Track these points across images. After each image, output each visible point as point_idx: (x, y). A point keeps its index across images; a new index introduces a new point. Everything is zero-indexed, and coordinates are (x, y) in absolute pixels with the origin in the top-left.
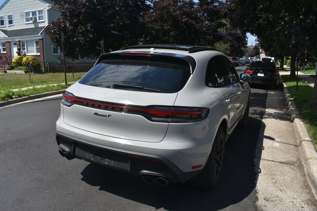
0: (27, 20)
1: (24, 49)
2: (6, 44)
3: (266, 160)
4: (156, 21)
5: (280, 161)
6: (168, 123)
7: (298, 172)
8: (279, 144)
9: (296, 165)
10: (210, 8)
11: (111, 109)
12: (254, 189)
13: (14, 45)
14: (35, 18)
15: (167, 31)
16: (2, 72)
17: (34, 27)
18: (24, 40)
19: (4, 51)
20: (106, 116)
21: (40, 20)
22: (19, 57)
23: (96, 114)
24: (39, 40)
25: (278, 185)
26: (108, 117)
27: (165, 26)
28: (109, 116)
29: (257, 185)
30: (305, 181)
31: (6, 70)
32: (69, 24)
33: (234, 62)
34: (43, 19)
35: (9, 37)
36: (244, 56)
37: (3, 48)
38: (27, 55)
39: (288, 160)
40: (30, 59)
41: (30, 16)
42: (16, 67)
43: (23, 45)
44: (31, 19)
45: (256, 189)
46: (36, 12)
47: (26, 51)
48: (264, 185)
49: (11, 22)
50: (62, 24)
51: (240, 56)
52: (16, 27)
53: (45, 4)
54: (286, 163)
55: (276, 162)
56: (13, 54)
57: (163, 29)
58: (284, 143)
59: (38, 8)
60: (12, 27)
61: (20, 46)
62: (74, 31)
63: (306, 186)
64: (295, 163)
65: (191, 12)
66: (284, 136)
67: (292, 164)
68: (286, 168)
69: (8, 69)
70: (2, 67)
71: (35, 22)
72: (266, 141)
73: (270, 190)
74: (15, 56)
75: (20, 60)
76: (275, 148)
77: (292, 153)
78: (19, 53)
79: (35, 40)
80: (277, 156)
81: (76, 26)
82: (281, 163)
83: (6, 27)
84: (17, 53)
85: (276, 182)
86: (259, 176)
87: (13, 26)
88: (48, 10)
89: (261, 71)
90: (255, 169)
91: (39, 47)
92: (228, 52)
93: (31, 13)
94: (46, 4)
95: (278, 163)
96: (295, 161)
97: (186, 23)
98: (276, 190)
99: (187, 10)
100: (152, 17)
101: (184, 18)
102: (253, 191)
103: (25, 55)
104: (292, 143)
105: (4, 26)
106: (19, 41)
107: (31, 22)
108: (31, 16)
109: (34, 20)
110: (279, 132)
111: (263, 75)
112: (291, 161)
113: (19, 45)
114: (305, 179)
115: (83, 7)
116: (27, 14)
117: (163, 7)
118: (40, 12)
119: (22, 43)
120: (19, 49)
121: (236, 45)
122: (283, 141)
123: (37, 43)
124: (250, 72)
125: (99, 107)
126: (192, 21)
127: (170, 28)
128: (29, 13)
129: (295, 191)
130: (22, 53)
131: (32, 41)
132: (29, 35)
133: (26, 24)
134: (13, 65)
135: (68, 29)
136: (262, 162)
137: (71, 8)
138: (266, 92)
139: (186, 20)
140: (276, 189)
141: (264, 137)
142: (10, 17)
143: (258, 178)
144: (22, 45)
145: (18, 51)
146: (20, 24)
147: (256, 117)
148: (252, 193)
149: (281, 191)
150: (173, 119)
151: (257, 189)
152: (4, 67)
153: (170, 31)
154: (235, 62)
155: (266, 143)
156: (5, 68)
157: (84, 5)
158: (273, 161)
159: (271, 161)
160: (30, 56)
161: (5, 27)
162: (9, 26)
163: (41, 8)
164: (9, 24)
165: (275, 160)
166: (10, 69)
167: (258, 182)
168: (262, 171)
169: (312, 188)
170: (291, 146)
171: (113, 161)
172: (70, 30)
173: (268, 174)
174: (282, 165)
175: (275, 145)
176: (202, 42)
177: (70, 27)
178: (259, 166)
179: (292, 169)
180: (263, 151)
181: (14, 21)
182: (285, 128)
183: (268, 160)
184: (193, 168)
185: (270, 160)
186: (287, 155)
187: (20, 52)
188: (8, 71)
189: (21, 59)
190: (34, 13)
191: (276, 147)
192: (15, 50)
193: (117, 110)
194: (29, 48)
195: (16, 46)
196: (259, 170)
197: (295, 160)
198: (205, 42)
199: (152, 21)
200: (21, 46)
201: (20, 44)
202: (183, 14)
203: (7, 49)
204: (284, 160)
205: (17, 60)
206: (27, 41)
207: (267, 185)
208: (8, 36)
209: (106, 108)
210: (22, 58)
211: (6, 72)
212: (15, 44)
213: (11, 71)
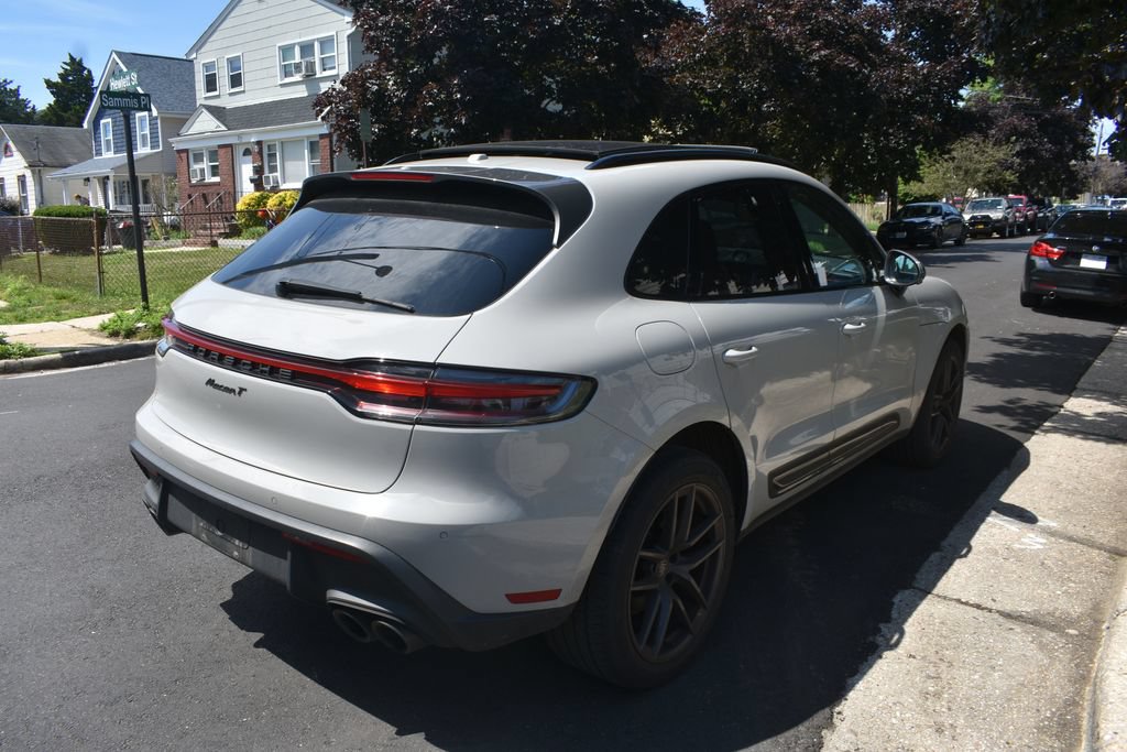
0: (287, 72)
1: (273, 169)
2: (221, 152)
3: (951, 600)
4: (710, 61)
5: (1008, 608)
6: (411, 427)
7: (1060, 661)
8: (1044, 541)
9: (1072, 632)
10: (932, 9)
11: (249, 368)
12: (827, 710)
13: (244, 155)
14: (311, 66)
15: (752, 96)
16: (204, 245)
17: (306, 94)
18: (275, 140)
19: (214, 174)
20: (234, 391)
21: (325, 70)
22: (258, 194)
23: (211, 382)
24: (317, 139)
25: (942, 706)
26: (240, 393)
27: (744, 78)
28: (242, 390)
29: (851, 695)
30: (1073, 703)
31: (216, 238)
32: (395, 83)
33: (1036, 214)
34: (334, 68)
35: (229, 130)
36: (1081, 192)
37: (212, 166)
38: (282, 188)
39: (1047, 607)
40: (289, 202)
41: (294, 59)
42: (248, 226)
43: (272, 156)
44: (298, 67)
45: (837, 709)
46: (313, 45)
47: (278, 174)
48: (881, 697)
49: (236, 81)
50: (373, 84)
51: (1067, 193)
52: (251, 96)
53: (341, 17)
54: (1032, 621)
55: (990, 611)
56: (242, 188)
57: (734, 90)
58: (1071, 539)
59: (319, 33)
60: (242, 95)
61: (262, 160)
62: (407, 104)
63: (1064, 725)
64: (1071, 623)
65: (848, 24)
66: (1085, 510)
67: (1052, 628)
68: (1020, 640)
69: (220, 235)
70: (205, 228)
71: (310, 77)
72: (994, 525)
73: (894, 721)
74: (247, 191)
75: (259, 205)
76: (1019, 556)
77: (1083, 582)
78: (258, 183)
79: (308, 137)
80: (1006, 590)
81: (414, 86)
82: (1008, 616)
83: (222, 98)
84: (252, 181)
85: (938, 695)
86: (880, 661)
87: (244, 92)
88: (348, 36)
89: (1095, 248)
90: (879, 630)
91: (317, 161)
92: (1012, 178)
93: (297, 49)
94: (344, 15)
95: (997, 616)
96: (1075, 616)
97: (823, 65)
98: (918, 726)
99: (830, 18)
100: (696, 50)
101: (819, 49)
102: (818, 718)
103: (275, 189)
104: (1104, 541)
105: (216, 93)
106: (259, 143)
107: (298, 77)
108: (297, 59)
109: (307, 71)
110: (1074, 492)
111: (1101, 265)
112: (1057, 614)
113: (258, 157)
114: (1079, 693)
115: (434, 21)
116: (286, 51)
117: (737, 9)
118: (326, 43)
119: (269, 150)
120: (259, 170)
121: (1047, 147)
122: (1070, 527)
123: (313, 147)
124: (1053, 253)
125: (220, 360)
126: (847, 59)
127: (760, 87)
128: (291, 47)
129: (1001, 738)
130: (268, 183)
131: (298, 141)
132: (288, 122)
133: (282, 85)
134: (240, 221)
135: (390, 99)
136: (927, 609)
137: (398, 25)
138: (1108, 333)
139: (825, 56)
140: (923, 720)
141: (995, 509)
142: (234, 63)
143: (871, 667)
144: (269, 155)
145: (256, 177)
146: (266, 87)
147: (1000, 426)
148: (807, 724)
149: (940, 730)
150: (431, 414)
151: (839, 713)
152: (211, 228)
153: (763, 98)
154: (1041, 215)
155: (993, 532)
156: (214, 232)
157: (438, 14)
158: (978, 607)
159: (972, 605)
160: (289, 193)
161: (218, 96)
162: (231, 94)
163: (328, 31)
164: (208, 91)
165: (989, 604)
166: (227, 236)
167: (860, 685)
168: (906, 641)
169: (1084, 736)
170: (1095, 552)
171: (250, 548)
172: (398, 103)
173: (924, 658)
174: (1009, 624)
175: (1022, 543)
176: (895, 137)
177: (397, 90)
178: (905, 620)
179: (1042, 647)
180: (958, 565)
181: (246, 78)
182: (1110, 477)
183: (959, 601)
184: (514, 598)
185: (966, 604)
186: (1051, 587)
187: (260, 178)
188: (221, 241)
189: (261, 201)
190: (307, 49)
191: (1022, 550)
192: (247, 170)
193: (262, 371)
194: (290, 165)
195: (250, 158)
196: (896, 637)
197: (1076, 610)
198: (904, 138)
199: (695, 61)
200: (264, 156)
201: (260, 153)
202: (814, 35)
203: (224, 168)
204: (1026, 608)
205: (249, 205)
206: (282, 143)
207: (891, 700)
208: (226, 126)
209: (236, 365)
210: (265, 198)
211: (214, 244)
212: (247, 152)
213: (231, 240)
